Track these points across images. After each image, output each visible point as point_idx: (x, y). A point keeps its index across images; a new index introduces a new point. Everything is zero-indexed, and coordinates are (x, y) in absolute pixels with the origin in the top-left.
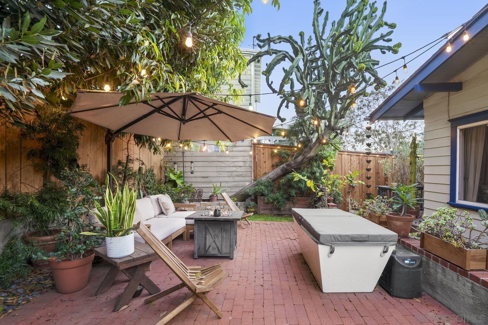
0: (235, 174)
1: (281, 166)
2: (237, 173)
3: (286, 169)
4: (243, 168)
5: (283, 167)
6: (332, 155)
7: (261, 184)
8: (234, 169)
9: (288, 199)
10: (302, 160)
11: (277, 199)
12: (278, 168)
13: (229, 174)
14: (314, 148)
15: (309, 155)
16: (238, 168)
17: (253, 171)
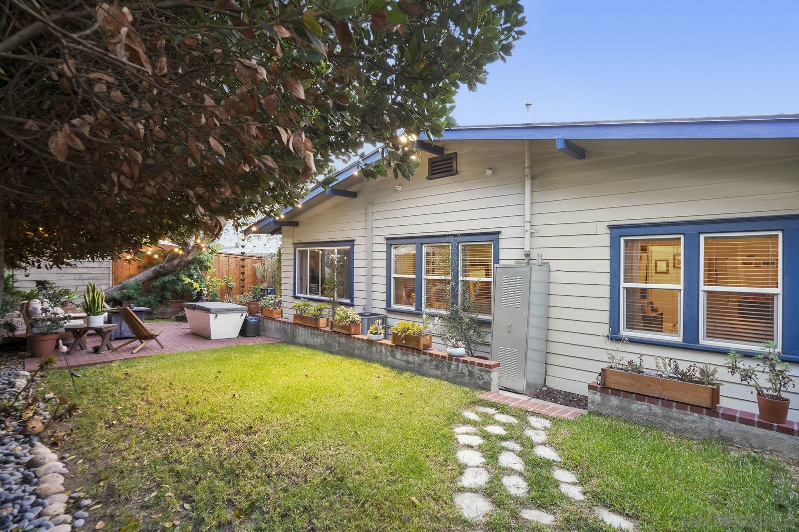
0: (85, 276)
1: (153, 268)
2: (88, 276)
3: (159, 272)
4: (97, 269)
5: (156, 269)
6: (210, 259)
7: (130, 287)
8: (85, 270)
9: (161, 302)
10: (179, 264)
11: (150, 302)
12: (149, 270)
13: (77, 276)
14: (192, 253)
15: (186, 259)
16: (89, 269)
17: (113, 273)
